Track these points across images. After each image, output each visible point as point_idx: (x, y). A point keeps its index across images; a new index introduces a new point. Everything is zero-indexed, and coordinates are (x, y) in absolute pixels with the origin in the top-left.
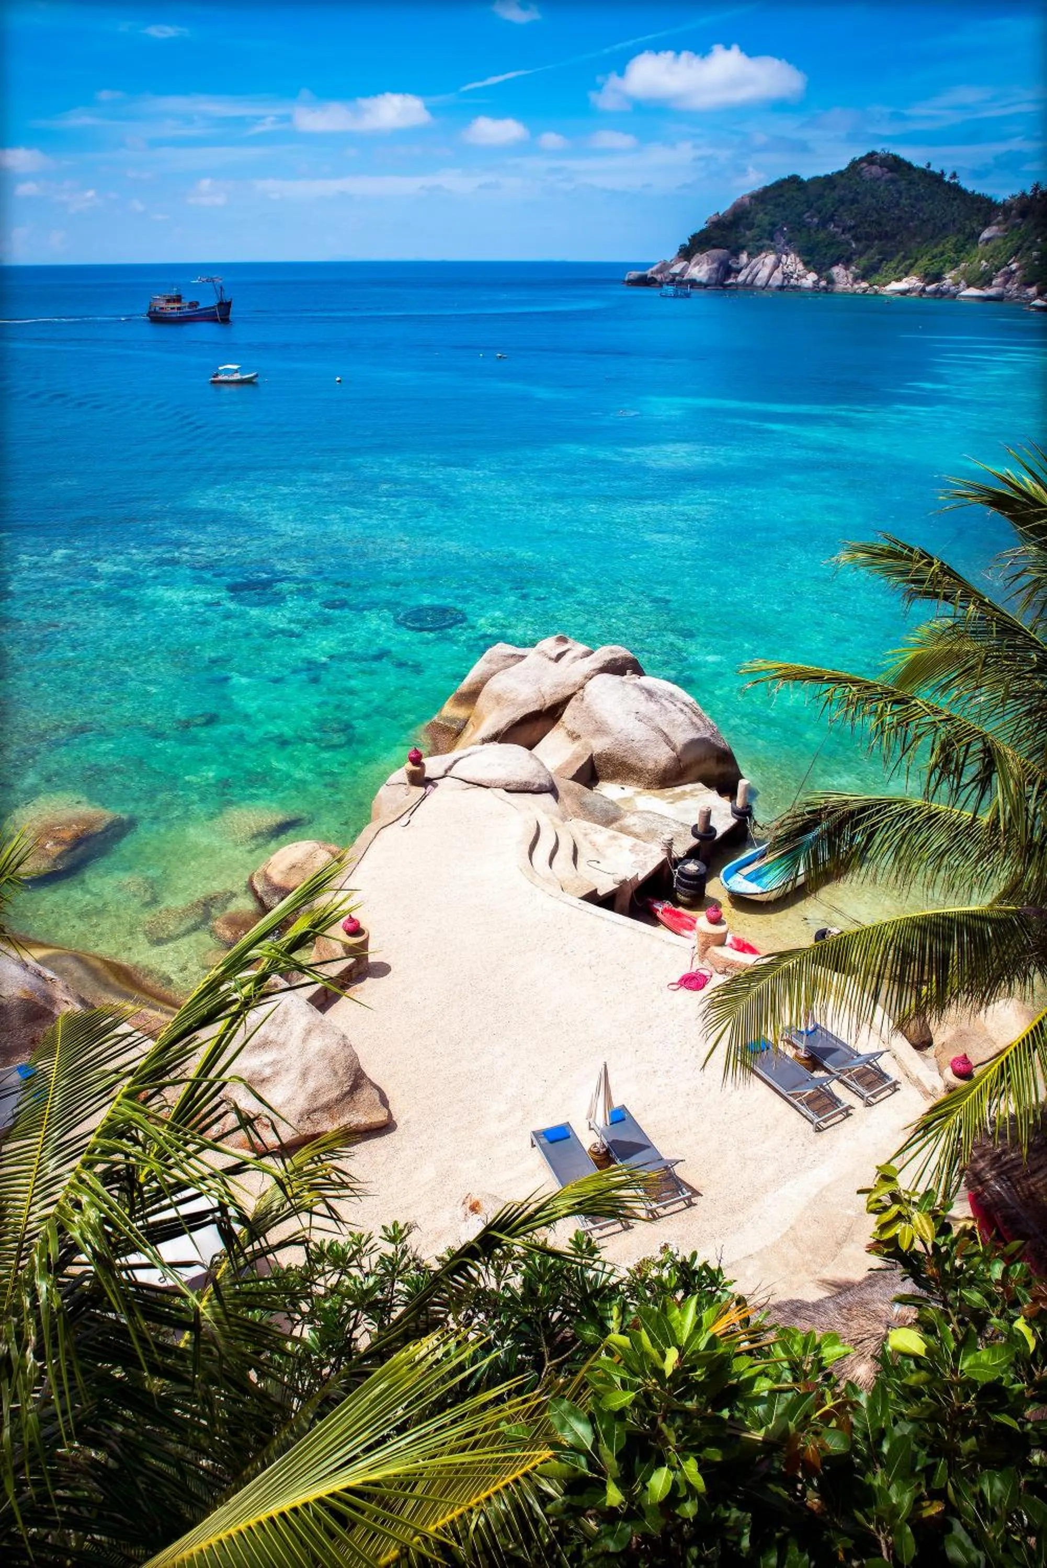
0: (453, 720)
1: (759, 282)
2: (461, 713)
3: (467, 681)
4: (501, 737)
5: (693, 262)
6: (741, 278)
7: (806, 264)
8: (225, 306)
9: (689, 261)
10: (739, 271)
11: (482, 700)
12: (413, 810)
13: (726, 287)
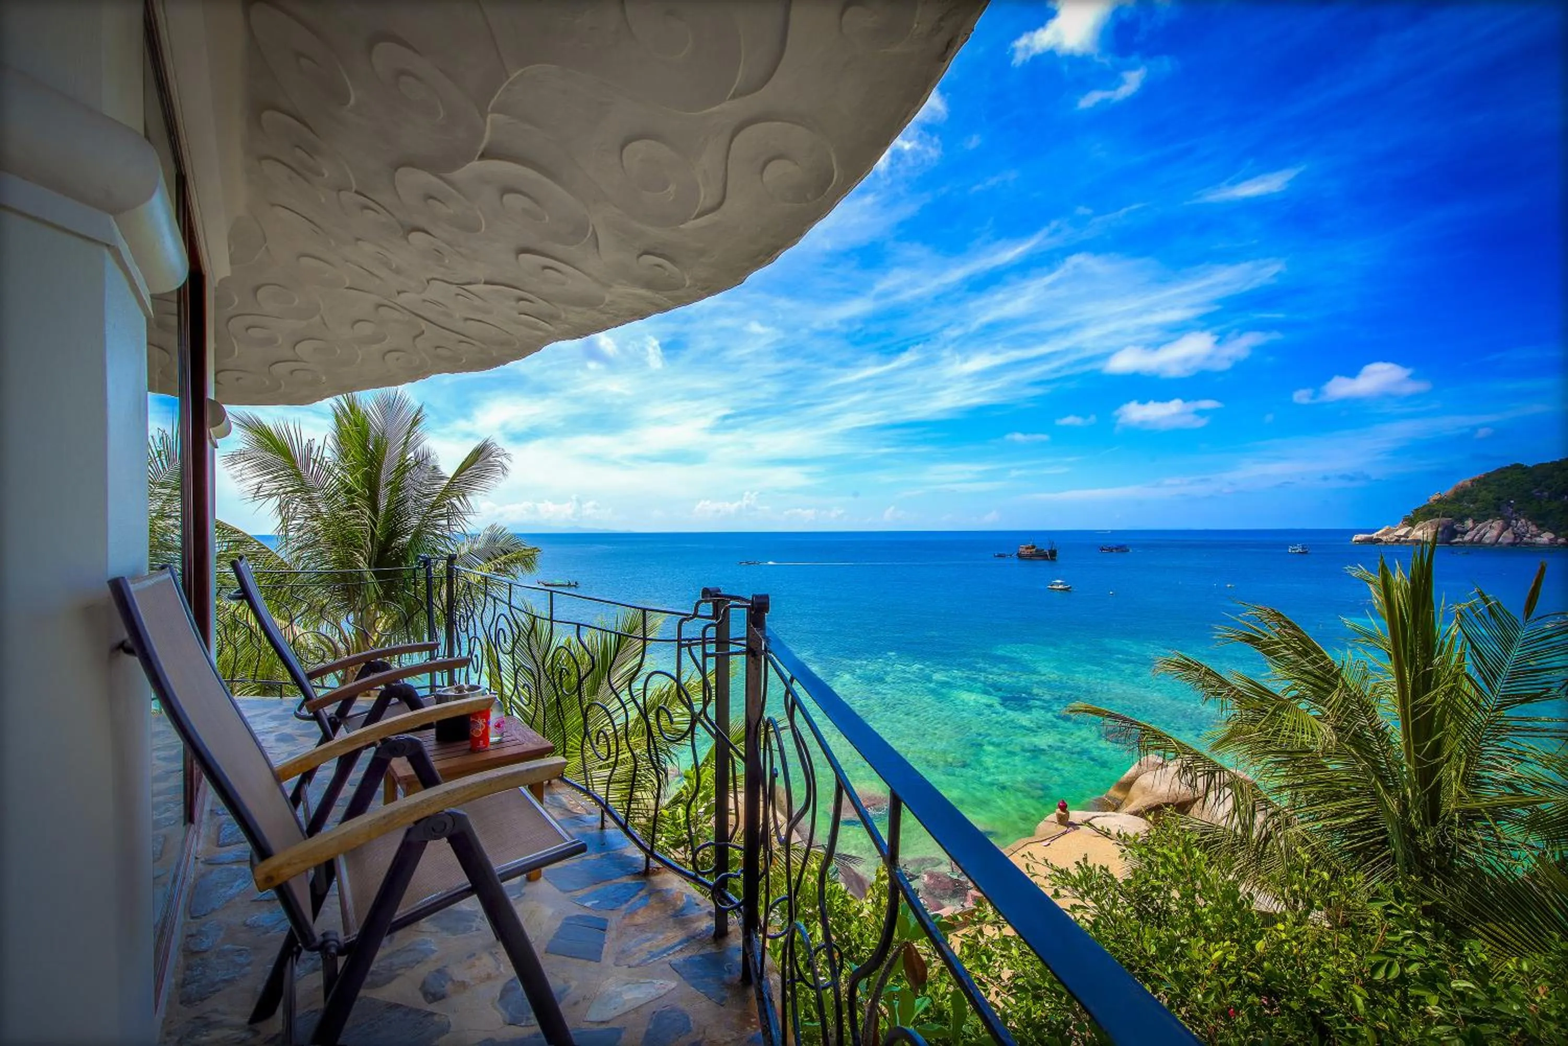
0: (1114, 799)
1: (1486, 540)
2: (1119, 795)
3: (1126, 775)
4: (1136, 814)
5: (1417, 527)
6: (1467, 538)
7: (1538, 526)
8: (1053, 553)
9: (1413, 527)
10: (1465, 533)
11: (1133, 789)
12: (1054, 838)
13: (1451, 544)
